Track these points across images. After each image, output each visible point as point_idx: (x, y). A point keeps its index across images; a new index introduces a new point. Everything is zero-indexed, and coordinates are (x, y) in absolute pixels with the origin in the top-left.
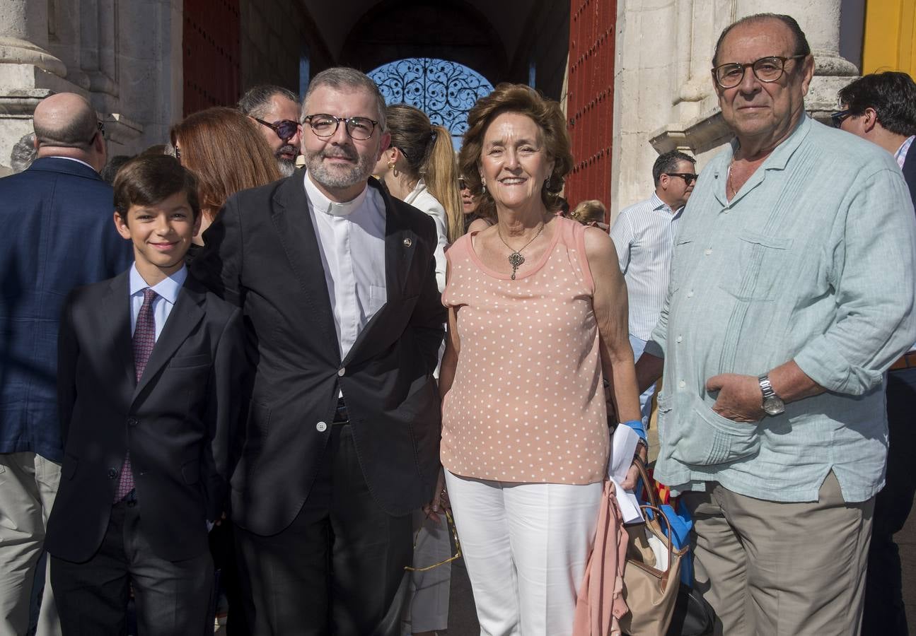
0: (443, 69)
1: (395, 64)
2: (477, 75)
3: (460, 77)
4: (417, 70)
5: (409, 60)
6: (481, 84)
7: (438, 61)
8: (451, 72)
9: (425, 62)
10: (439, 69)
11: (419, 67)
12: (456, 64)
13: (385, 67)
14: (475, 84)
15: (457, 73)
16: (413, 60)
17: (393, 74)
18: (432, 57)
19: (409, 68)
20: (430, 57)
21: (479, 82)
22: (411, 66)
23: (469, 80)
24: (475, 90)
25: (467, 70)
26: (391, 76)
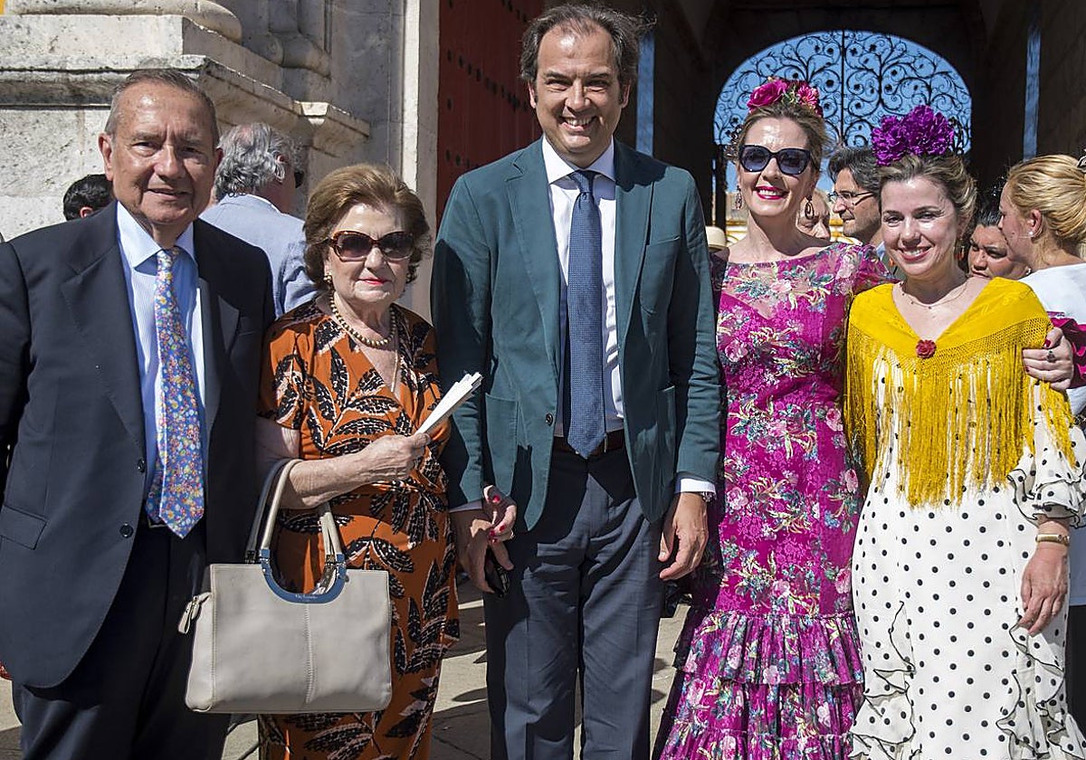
0: (873, 47)
1: (793, 42)
2: (931, 55)
3: (901, 60)
4: (831, 51)
5: (819, 35)
6: (938, 70)
7: (866, 34)
8: (888, 52)
9: (844, 37)
10: (868, 48)
11: (833, 46)
12: (895, 40)
13: (777, 49)
14: (928, 70)
15: (896, 53)
16: (825, 35)
17: (791, 59)
18: (855, 29)
19: (817, 48)
20: (851, 29)
21: (935, 67)
22: (821, 46)
23: (917, 65)
24: (928, 81)
25: (913, 48)
26: (787, 62)
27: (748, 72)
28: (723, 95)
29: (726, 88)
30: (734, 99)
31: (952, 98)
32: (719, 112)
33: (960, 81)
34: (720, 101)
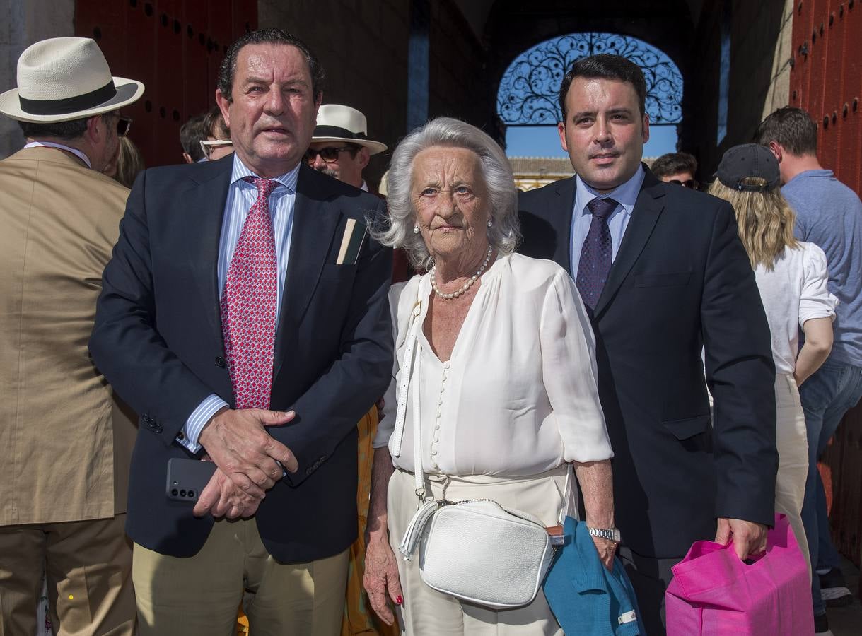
0: (613, 44)
1: (555, 41)
2: (655, 50)
3: (634, 54)
4: (582, 47)
5: (574, 35)
6: (661, 61)
7: (607, 35)
8: (624, 48)
9: (592, 37)
10: (609, 45)
11: (584, 43)
12: (629, 39)
13: (543, 45)
14: (653, 61)
15: (630, 48)
16: (578, 36)
17: (553, 53)
18: (600, 30)
19: (572, 45)
20: (596, 31)
21: (658, 59)
22: (575, 43)
23: (645, 57)
24: (653, 69)
25: (643, 45)
26: (550, 55)
27: (521, 63)
28: (503, 79)
29: (506, 74)
30: (512, 82)
31: (670, 82)
32: (501, 91)
33: (676, 70)
34: (501, 84)
